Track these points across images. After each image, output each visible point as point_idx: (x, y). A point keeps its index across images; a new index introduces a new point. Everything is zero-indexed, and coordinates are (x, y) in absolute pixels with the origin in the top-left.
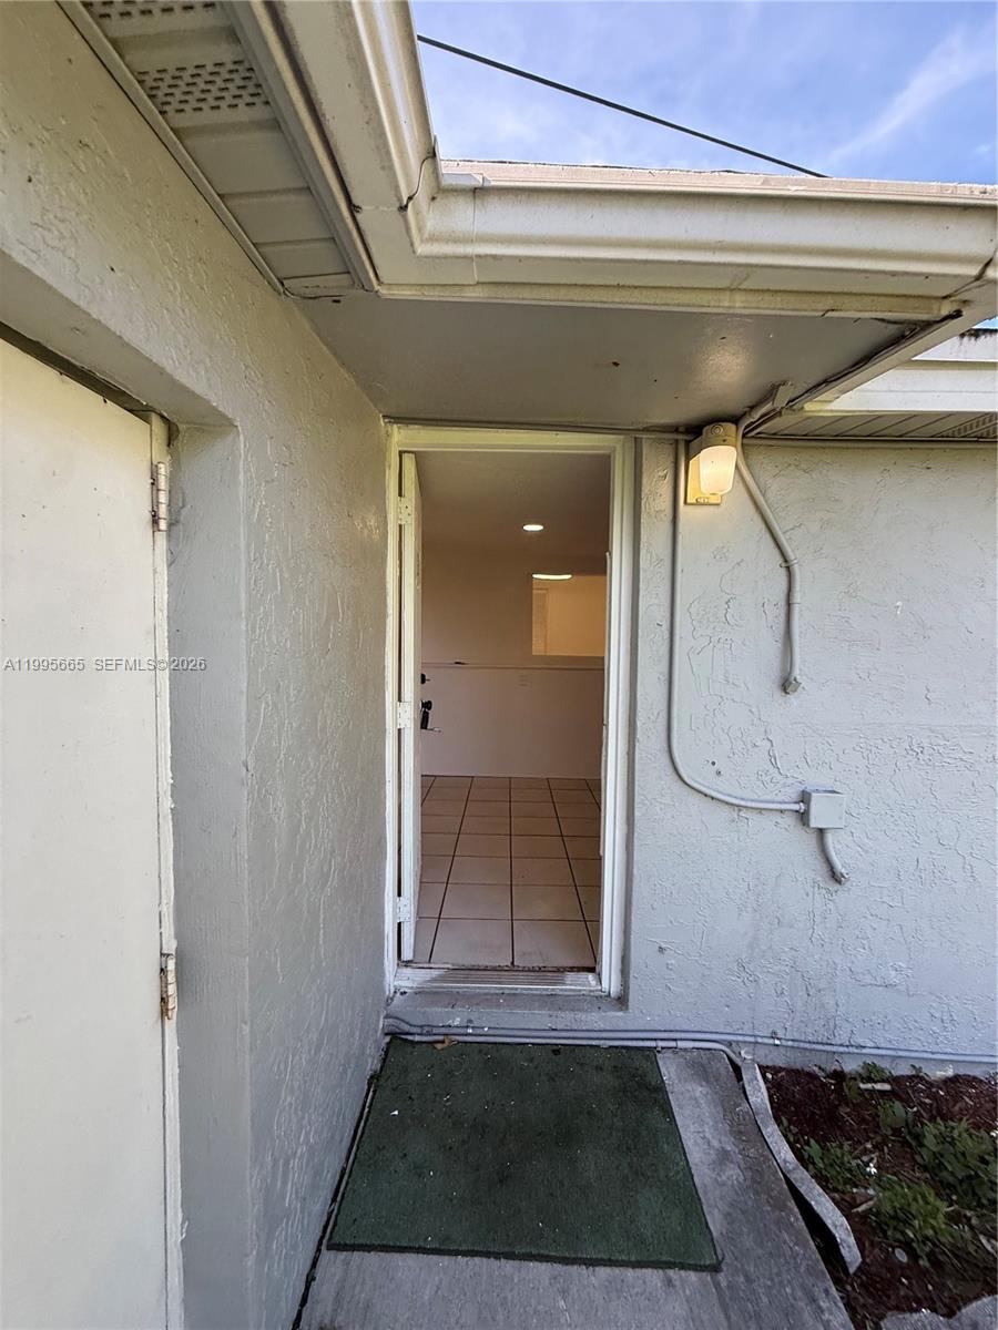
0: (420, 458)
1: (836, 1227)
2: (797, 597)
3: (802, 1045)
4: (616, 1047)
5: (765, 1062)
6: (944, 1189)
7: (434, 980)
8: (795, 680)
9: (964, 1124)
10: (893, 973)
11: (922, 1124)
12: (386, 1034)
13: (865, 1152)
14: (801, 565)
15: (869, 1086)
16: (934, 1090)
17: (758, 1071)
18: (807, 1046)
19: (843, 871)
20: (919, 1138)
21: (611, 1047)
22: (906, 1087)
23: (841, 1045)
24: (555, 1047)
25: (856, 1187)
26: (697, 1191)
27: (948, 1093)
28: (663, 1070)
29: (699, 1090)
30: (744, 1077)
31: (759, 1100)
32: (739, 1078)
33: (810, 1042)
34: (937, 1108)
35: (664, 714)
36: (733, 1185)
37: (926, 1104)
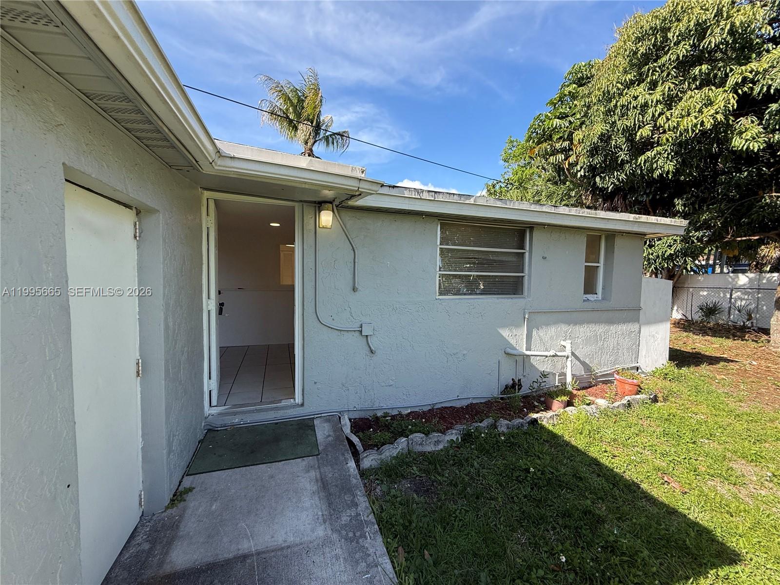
0: (216, 202)
2: (357, 260)
5: (351, 417)
7: (227, 409)
8: (357, 287)
10: (391, 381)
12: (206, 430)
14: (358, 250)
15: (384, 419)
17: (348, 420)
18: (365, 409)
19: (374, 349)
21: (298, 419)
22: (395, 417)
23: (376, 407)
24: (276, 423)
26: (317, 444)
28: (315, 425)
29: (326, 425)
30: (342, 422)
32: (340, 420)
35: (314, 300)
36: (329, 441)
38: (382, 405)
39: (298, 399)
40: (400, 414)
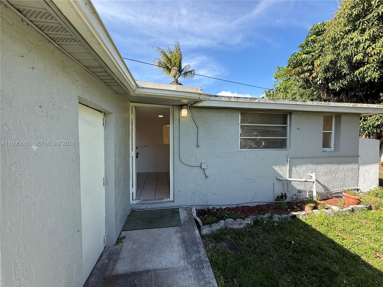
0: (136, 107)
5: (197, 209)
8: (199, 145)
10: (216, 192)
12: (131, 211)
14: (199, 127)
15: (214, 210)
16: (223, 210)
19: (208, 176)
21: (171, 208)
22: (218, 210)
23: (209, 204)
28: (179, 210)
32: (191, 210)
33: (204, 204)
36: (186, 219)
38: (212, 204)
39: (171, 198)
40: (221, 208)
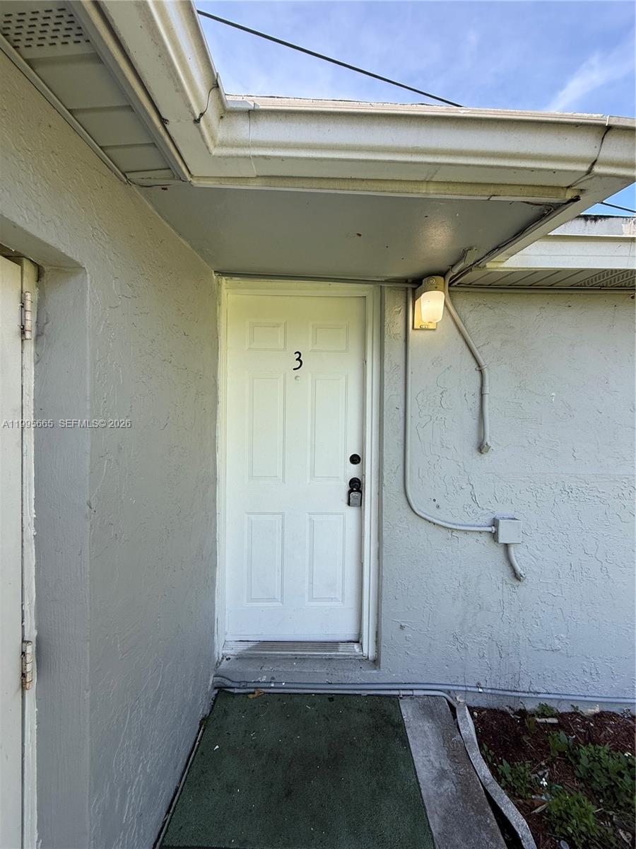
1: (519, 826)
2: (487, 390)
3: (497, 692)
4: (372, 695)
5: (473, 704)
6: (594, 795)
7: (250, 649)
8: (487, 444)
9: (607, 747)
10: (557, 641)
11: (579, 748)
12: (216, 688)
13: (541, 768)
14: (489, 369)
15: (543, 720)
16: (587, 722)
17: (467, 711)
18: (501, 692)
19: (522, 572)
20: (577, 757)
21: (369, 695)
22: (568, 720)
23: (524, 692)
24: (331, 696)
25: (534, 794)
26: (423, 801)
27: (596, 725)
28: (403, 711)
29: (427, 726)
30: (458, 716)
31: (467, 732)
32: (455, 717)
33: (503, 690)
34: (589, 735)
35: (401, 467)
36: (448, 796)
37: (581, 732)
39: (368, 649)
40: (576, 714)
